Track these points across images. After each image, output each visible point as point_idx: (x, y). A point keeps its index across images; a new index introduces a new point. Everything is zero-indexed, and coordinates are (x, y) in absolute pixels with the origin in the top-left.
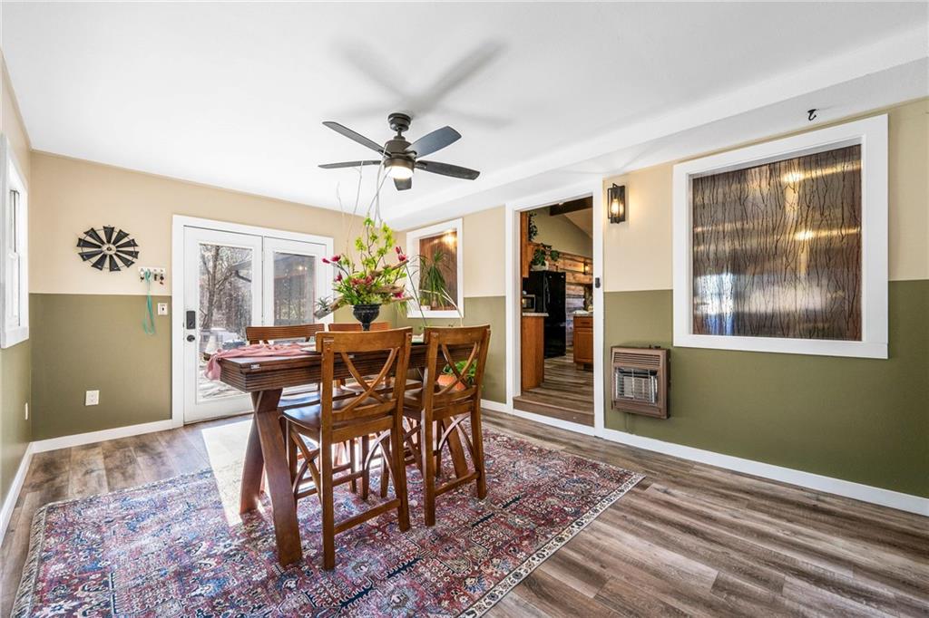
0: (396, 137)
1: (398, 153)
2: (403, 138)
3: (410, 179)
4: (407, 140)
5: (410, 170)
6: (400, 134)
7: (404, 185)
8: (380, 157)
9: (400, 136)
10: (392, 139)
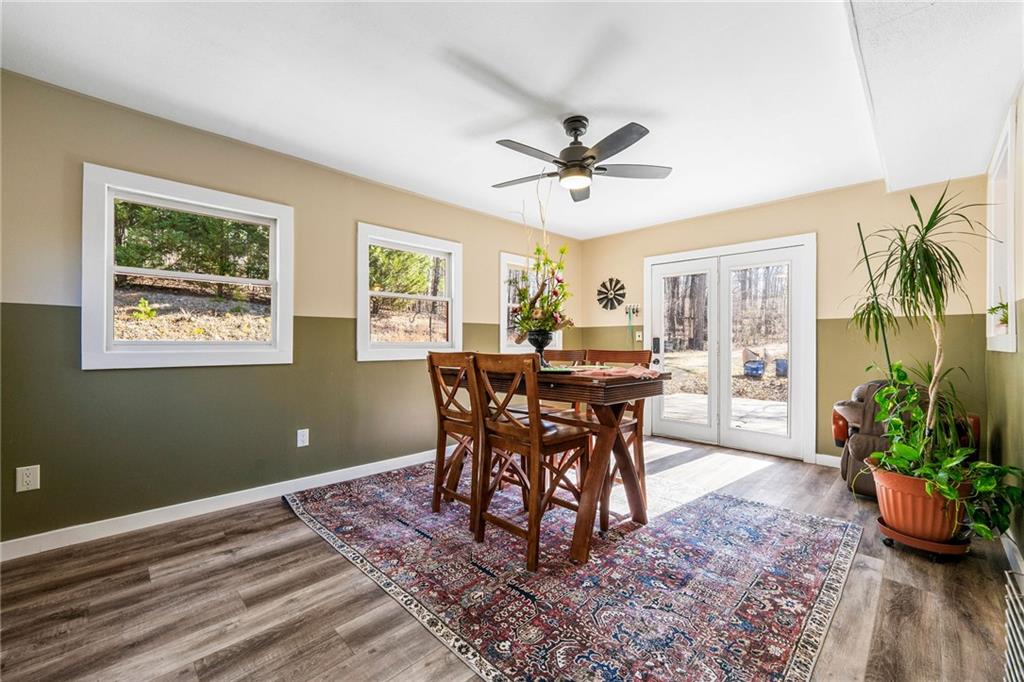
0: (572, 144)
1: (574, 161)
2: (581, 143)
3: (588, 188)
4: (584, 145)
5: (589, 179)
6: (576, 139)
7: (580, 196)
8: (554, 168)
9: (576, 142)
10: (568, 146)
